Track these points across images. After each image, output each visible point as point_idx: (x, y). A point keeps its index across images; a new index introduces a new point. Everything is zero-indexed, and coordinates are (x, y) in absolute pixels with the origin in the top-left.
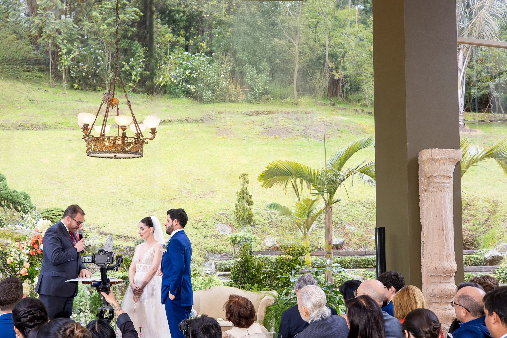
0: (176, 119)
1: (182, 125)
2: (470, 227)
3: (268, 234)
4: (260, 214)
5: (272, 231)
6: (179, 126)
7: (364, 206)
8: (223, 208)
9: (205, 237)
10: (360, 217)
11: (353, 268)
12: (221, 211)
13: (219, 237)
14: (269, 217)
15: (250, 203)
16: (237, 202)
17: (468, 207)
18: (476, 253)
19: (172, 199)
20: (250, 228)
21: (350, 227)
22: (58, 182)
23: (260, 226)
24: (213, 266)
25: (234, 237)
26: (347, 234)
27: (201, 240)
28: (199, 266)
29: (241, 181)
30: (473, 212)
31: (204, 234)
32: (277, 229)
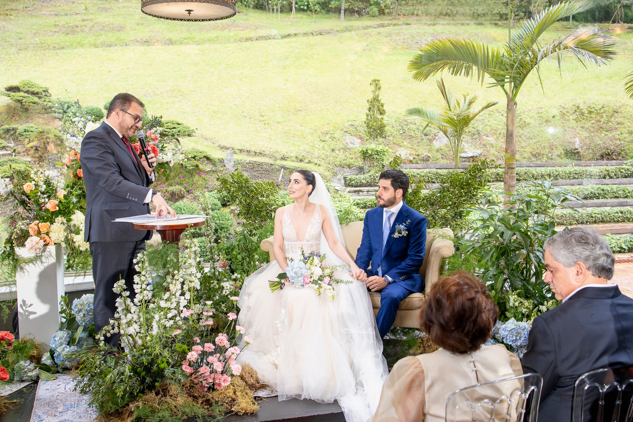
0: (301, 32)
1: (308, 37)
2: (618, 136)
3: (401, 146)
4: (391, 125)
5: (405, 143)
6: (305, 39)
7: (502, 115)
8: (351, 119)
9: (333, 150)
10: (499, 127)
11: (493, 181)
12: (350, 123)
13: (348, 150)
14: (401, 128)
15: (382, 113)
16: (368, 111)
17: (616, 115)
18: (626, 164)
19: (297, 111)
20: (381, 140)
21: (488, 138)
22: (180, 95)
23: (391, 138)
24: (343, 181)
25: (365, 149)
26: (484, 145)
27: (329, 154)
28: (327, 181)
29: (373, 87)
30: (620, 120)
31: (332, 147)
32: (409, 141)
